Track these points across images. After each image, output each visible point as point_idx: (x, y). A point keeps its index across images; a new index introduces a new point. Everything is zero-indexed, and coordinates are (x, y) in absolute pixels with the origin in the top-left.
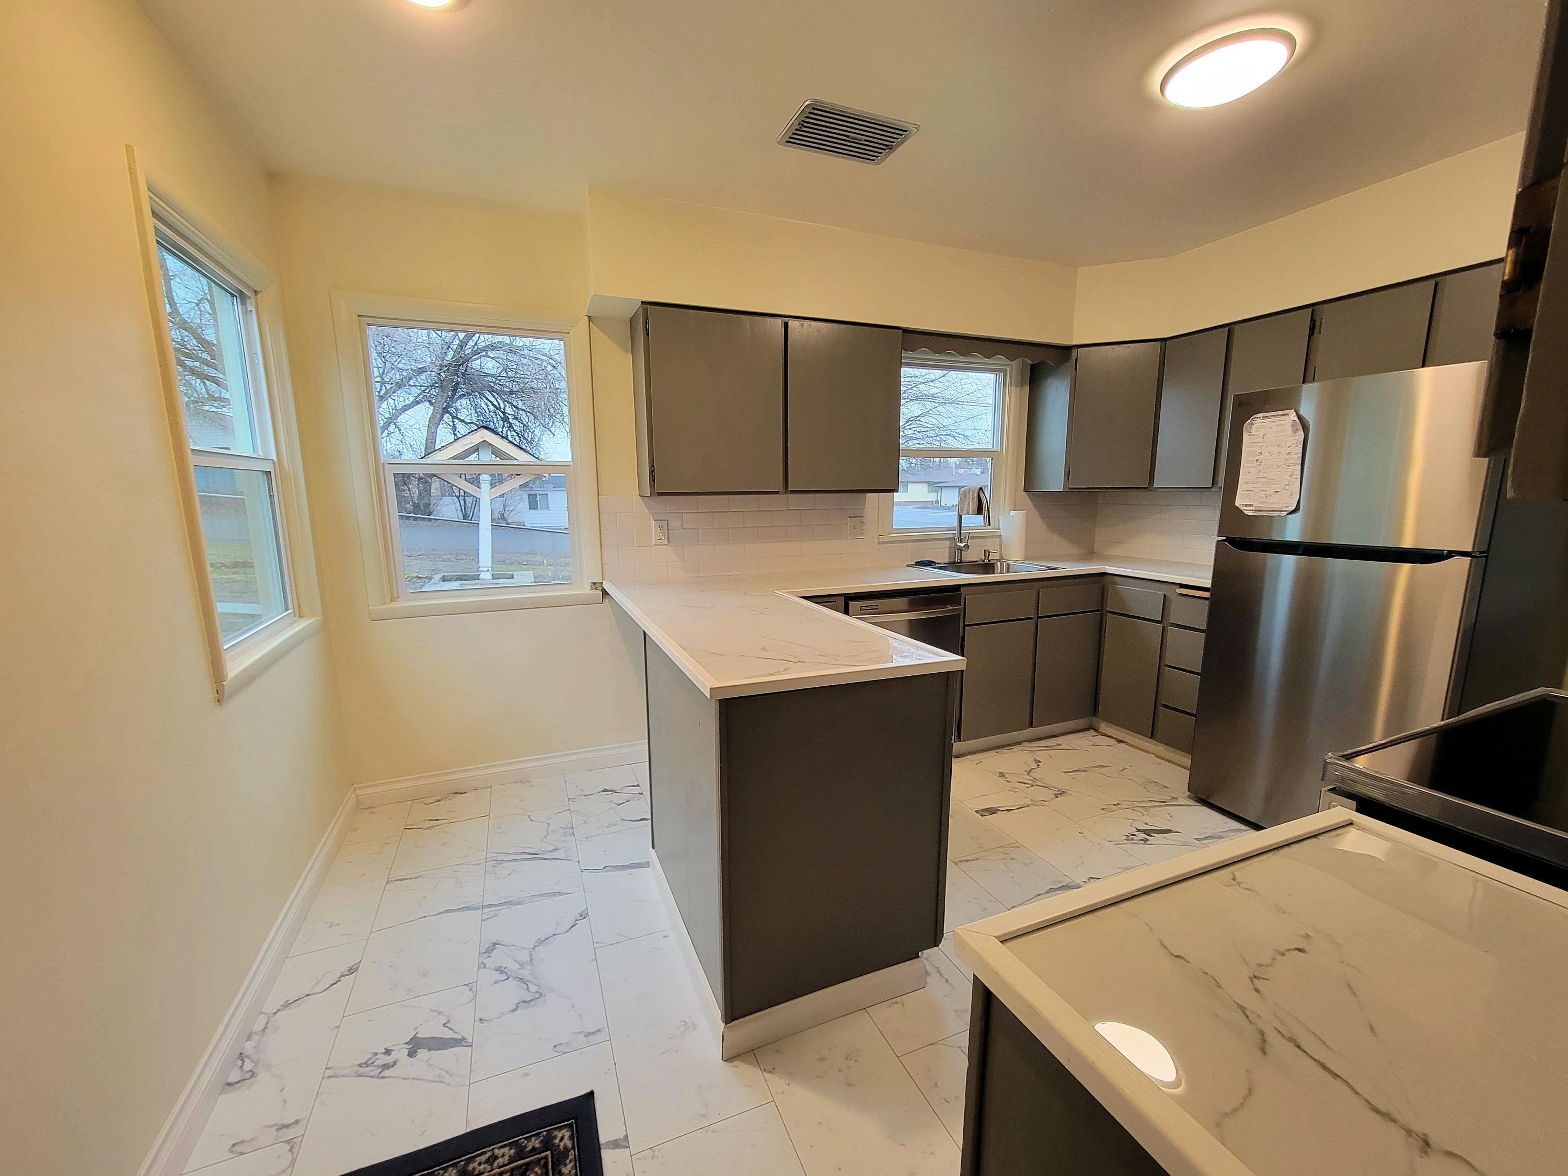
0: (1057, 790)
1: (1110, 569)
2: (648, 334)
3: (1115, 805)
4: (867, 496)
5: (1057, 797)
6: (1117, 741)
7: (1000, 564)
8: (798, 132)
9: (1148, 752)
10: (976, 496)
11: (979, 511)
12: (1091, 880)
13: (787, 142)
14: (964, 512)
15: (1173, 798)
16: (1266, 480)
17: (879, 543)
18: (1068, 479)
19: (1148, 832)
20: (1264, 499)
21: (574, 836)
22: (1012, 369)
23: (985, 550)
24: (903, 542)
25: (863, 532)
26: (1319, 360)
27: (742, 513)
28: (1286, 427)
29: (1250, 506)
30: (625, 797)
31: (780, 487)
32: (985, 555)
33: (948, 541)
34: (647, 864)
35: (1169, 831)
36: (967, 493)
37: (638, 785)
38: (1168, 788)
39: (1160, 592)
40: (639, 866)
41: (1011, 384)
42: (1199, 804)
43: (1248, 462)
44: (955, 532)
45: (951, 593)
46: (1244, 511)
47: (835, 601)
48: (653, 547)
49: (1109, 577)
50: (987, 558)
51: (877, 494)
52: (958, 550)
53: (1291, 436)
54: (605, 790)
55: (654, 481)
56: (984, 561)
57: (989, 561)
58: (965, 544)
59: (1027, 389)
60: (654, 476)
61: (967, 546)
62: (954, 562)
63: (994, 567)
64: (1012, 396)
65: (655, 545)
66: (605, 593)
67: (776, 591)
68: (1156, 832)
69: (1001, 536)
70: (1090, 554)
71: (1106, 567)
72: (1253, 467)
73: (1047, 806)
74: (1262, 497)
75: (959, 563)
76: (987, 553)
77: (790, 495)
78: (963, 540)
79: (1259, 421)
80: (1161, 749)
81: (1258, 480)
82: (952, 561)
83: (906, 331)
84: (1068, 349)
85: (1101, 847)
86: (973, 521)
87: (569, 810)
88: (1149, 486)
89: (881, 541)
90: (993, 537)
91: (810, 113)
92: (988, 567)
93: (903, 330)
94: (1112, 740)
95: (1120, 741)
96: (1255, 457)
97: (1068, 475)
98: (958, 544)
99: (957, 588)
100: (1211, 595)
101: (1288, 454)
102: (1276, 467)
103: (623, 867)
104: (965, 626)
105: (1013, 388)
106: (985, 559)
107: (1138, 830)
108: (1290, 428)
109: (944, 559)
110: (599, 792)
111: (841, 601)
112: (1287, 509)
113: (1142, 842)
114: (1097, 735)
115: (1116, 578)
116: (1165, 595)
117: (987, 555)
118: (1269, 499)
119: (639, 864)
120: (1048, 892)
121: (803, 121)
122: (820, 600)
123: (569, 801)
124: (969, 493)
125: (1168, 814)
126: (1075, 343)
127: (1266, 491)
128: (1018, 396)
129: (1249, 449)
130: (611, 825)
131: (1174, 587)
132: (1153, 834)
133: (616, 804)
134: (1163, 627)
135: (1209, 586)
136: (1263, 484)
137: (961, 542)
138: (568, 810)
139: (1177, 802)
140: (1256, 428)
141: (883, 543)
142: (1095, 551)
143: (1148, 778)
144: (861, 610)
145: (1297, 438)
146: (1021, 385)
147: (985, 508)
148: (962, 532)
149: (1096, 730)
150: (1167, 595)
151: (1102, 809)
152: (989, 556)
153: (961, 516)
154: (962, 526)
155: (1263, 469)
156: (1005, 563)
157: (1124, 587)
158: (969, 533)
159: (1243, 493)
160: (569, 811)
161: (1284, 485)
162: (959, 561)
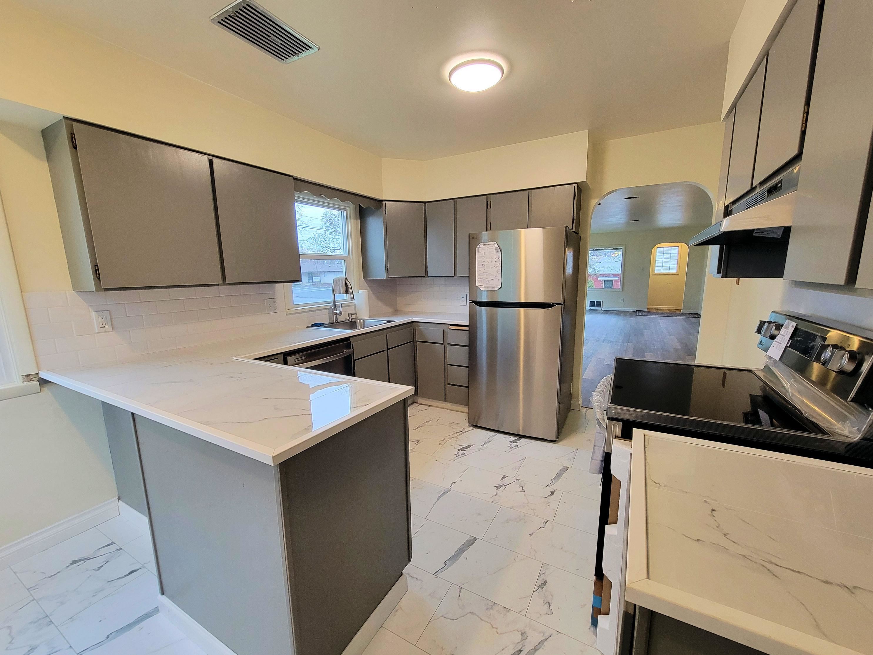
0: (415, 441)
1: (415, 319)
2: (75, 148)
3: (443, 440)
4: (276, 285)
5: (417, 445)
6: (428, 406)
7: (359, 321)
8: (230, 19)
9: (443, 408)
10: (344, 283)
11: (347, 291)
12: (453, 484)
13: (219, 22)
14: (337, 292)
15: (463, 428)
16: (487, 274)
17: (287, 315)
18: (388, 272)
19: (463, 449)
20: (487, 283)
21: (53, 623)
22: (350, 209)
23: (349, 314)
24: (302, 312)
25: (276, 308)
26: (492, 220)
27: (182, 300)
28: (493, 250)
29: (482, 286)
30: (101, 560)
31: (220, 281)
32: (349, 317)
33: (328, 310)
34: (156, 610)
35: (470, 446)
36: (338, 281)
37: (113, 543)
38: (459, 424)
39: (441, 329)
40: (148, 616)
41: (350, 218)
42: (474, 428)
43: (479, 265)
44: (332, 304)
45: (346, 342)
46: (480, 288)
47: (277, 358)
48: (95, 335)
49: (415, 323)
50: (350, 318)
51: (282, 284)
52: (335, 315)
53: (495, 254)
54: (74, 562)
55: (99, 278)
56: (348, 320)
57: (352, 320)
58: (339, 311)
59: (359, 221)
60: (99, 274)
61: (341, 312)
62: (333, 323)
63: (356, 323)
64: (352, 225)
65: (98, 333)
66: (43, 382)
67: (233, 358)
68: (466, 448)
69: (355, 305)
70: (396, 312)
71: (414, 318)
72: (481, 268)
73: (414, 451)
74: (487, 282)
75: (336, 323)
76: (350, 315)
77: (227, 287)
78: (337, 309)
79: (481, 246)
80: (449, 405)
81: (484, 274)
82: (332, 321)
83: (296, 179)
84: (381, 201)
85: (448, 465)
86: (342, 297)
87: (34, 599)
88: (426, 276)
89: (288, 313)
90: (351, 306)
91: (244, 7)
92: (352, 324)
93: (294, 178)
94: (426, 406)
95: (429, 406)
96: (482, 263)
97: (388, 270)
98: (335, 311)
99: (347, 339)
100: (469, 329)
101: (495, 262)
102: (491, 268)
103: (130, 626)
104: (354, 360)
105: (352, 221)
106: (349, 319)
107: (459, 450)
108: (495, 250)
109: (326, 321)
110: (67, 567)
111: (281, 357)
112: (497, 287)
113: (463, 455)
114: (418, 405)
115: (418, 323)
116: (444, 330)
117: (350, 317)
118: (490, 283)
119: (146, 614)
120: (438, 500)
121: (236, 11)
122: (270, 358)
123: (29, 592)
124: (339, 281)
125: (466, 437)
126: (384, 199)
127: (488, 279)
128: (354, 224)
129: (479, 259)
130: (96, 592)
131: (447, 326)
132: (465, 450)
133: (94, 570)
134: (445, 346)
135: (468, 324)
136: (486, 276)
137: (336, 310)
138: (32, 601)
139: (466, 430)
140: (481, 250)
141: (290, 314)
142: (398, 309)
143: (450, 422)
144: (295, 361)
145: (498, 255)
146: (356, 219)
147: (350, 290)
148: (336, 304)
149: (417, 403)
150: (445, 330)
151: (439, 444)
152: (351, 317)
153: (334, 295)
154: (336, 300)
155: (486, 269)
156: (362, 320)
157: (423, 328)
158: (341, 304)
159: (478, 280)
160: (35, 601)
161: (495, 276)
162: (336, 321)
